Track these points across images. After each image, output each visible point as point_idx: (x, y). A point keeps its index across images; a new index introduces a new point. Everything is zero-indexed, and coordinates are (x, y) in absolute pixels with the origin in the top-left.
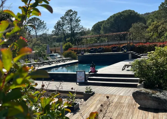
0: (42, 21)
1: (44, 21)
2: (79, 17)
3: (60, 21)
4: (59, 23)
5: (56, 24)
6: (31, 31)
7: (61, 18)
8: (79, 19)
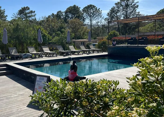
0: (98, 9)
1: (99, 9)
2: (137, 2)
3: (114, 8)
4: (113, 9)
5: (110, 11)
6: (85, 19)
7: (115, 4)
8: (137, 4)
